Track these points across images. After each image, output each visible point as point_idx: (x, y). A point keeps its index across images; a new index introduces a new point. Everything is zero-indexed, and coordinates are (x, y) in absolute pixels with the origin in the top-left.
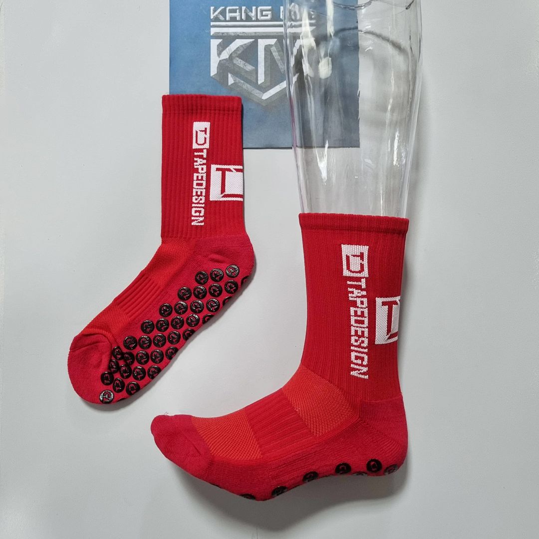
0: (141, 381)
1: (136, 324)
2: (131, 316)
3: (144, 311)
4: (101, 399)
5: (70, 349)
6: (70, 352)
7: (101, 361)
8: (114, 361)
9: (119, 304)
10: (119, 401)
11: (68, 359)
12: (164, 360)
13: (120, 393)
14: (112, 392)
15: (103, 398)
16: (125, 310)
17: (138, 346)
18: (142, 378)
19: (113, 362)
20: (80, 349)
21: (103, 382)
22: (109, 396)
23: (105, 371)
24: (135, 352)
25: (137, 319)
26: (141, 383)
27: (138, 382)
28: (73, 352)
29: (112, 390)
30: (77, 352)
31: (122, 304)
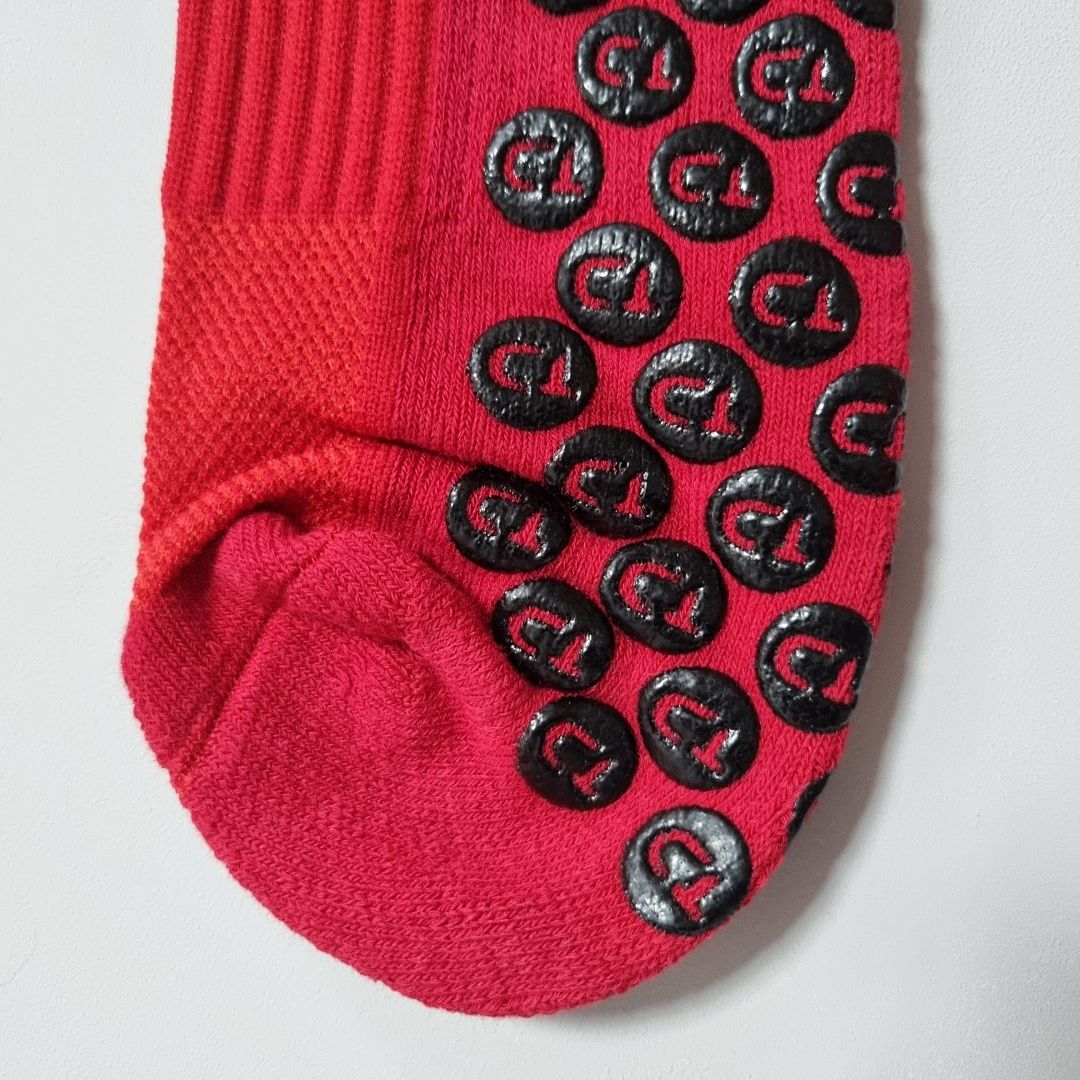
0: (835, 568)
1: (447, 217)
2: (370, 191)
3: (420, 89)
4: (662, 912)
5: (163, 760)
6: (177, 782)
7: (432, 685)
8: (520, 593)
9: (219, 199)
10: (796, 825)
11: (209, 835)
12: (866, 291)
13: (760, 771)
14: (688, 809)
15: (667, 895)
16: (293, 195)
17: (600, 351)
18: (821, 545)
19: (521, 604)
20: (218, 708)
21: (575, 801)
22: (698, 855)
23: (518, 716)
24: (615, 407)
25: (426, 182)
26: (841, 582)
27: (816, 588)
28: (188, 764)
29: (684, 794)
30: (223, 745)
31: (237, 176)
